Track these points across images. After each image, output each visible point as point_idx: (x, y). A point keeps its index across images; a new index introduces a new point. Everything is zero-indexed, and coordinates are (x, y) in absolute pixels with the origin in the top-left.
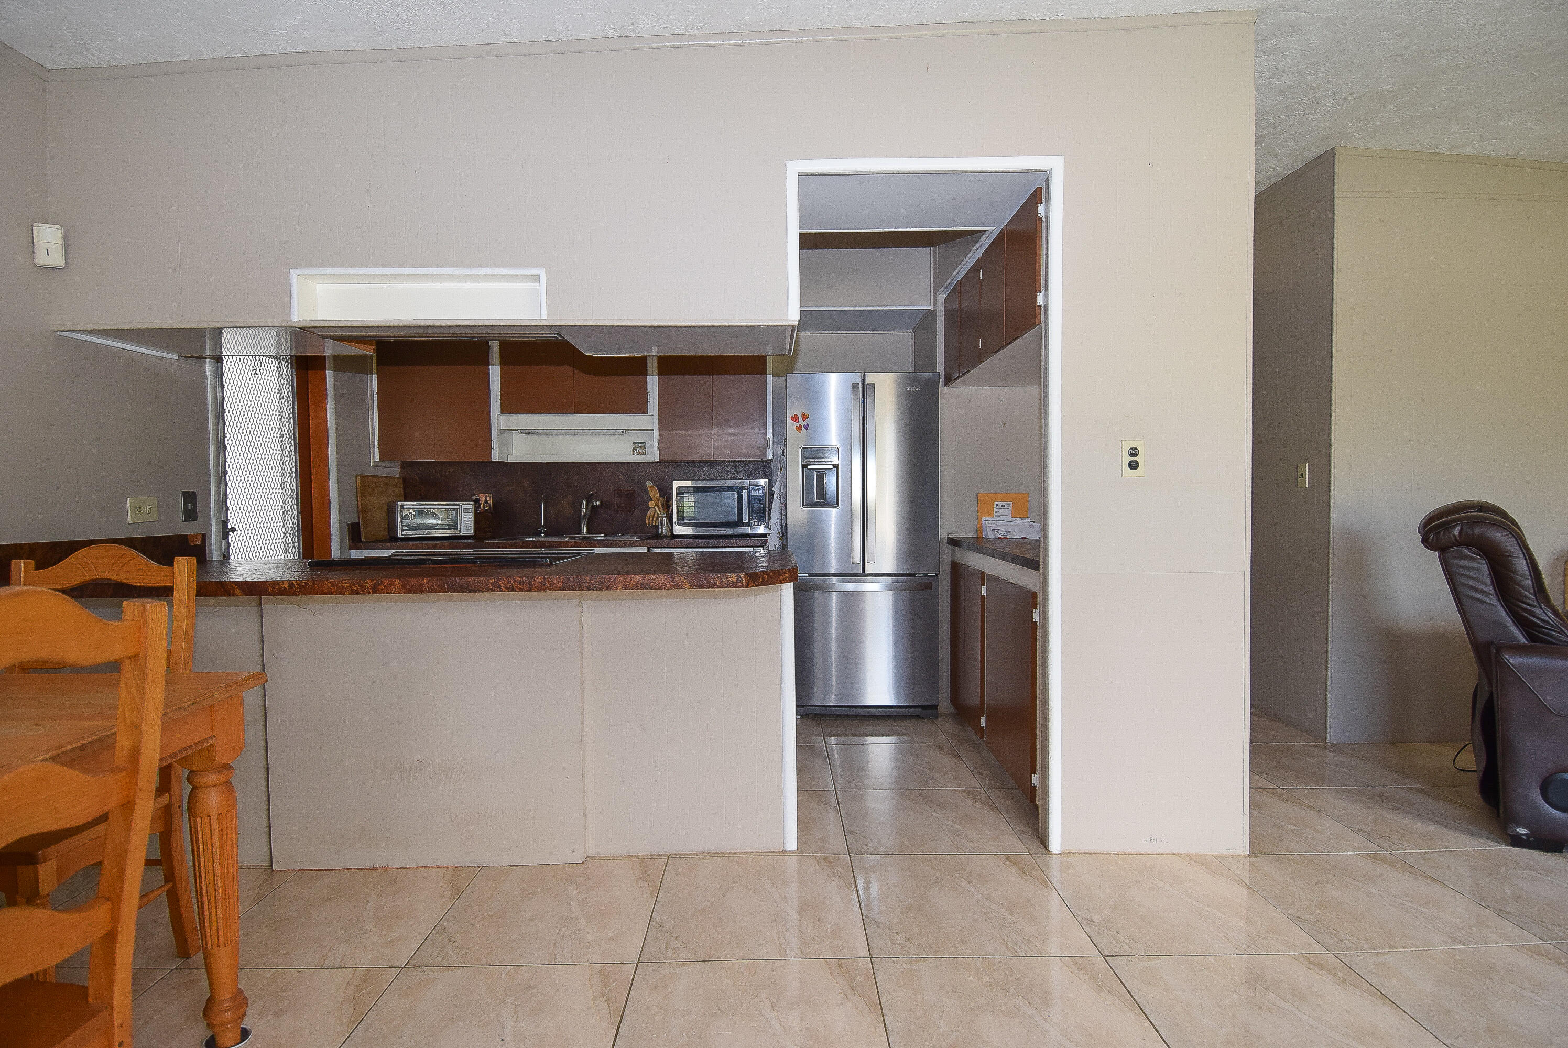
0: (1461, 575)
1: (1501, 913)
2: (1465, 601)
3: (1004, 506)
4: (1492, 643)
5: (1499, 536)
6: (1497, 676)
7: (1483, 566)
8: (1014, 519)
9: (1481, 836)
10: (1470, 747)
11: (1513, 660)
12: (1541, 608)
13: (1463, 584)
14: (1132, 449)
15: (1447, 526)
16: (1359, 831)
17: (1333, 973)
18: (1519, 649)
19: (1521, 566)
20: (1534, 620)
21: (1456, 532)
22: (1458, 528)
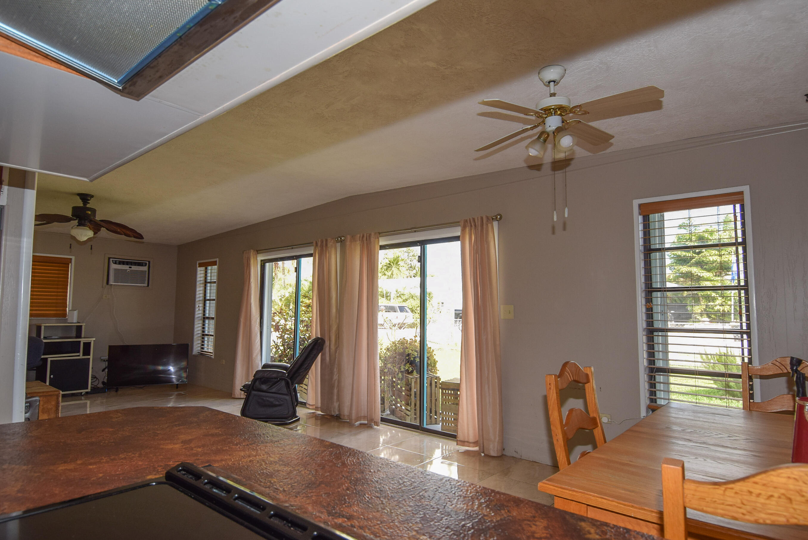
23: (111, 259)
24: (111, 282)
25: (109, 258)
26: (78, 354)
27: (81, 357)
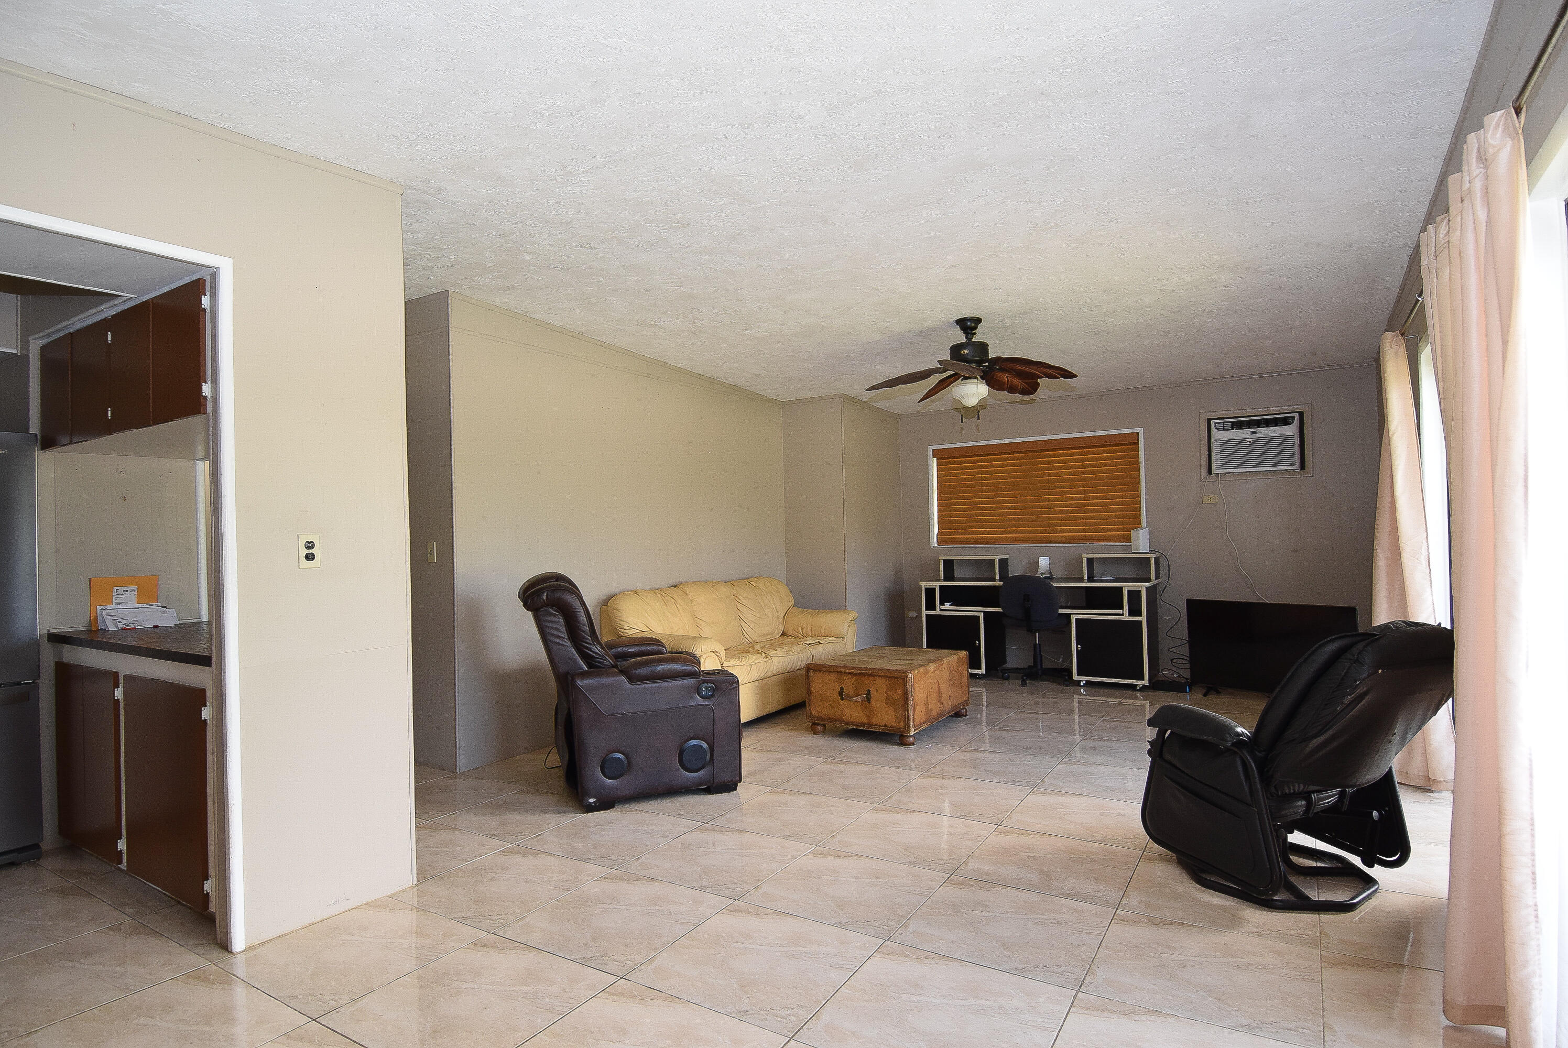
0: (549, 627)
1: (587, 860)
2: (550, 644)
3: (127, 591)
4: (568, 673)
5: (570, 598)
6: (572, 695)
7: (561, 620)
8: (140, 606)
9: (568, 812)
10: (555, 750)
11: (580, 683)
12: (594, 644)
13: (551, 634)
14: (308, 542)
15: (539, 593)
16: (492, 836)
17: (494, 946)
18: (584, 675)
19: (583, 618)
20: (591, 653)
21: (544, 597)
22: (545, 594)
23: (1213, 422)
24: (1214, 471)
25: (1209, 421)
26: (1120, 611)
27: (1126, 617)
